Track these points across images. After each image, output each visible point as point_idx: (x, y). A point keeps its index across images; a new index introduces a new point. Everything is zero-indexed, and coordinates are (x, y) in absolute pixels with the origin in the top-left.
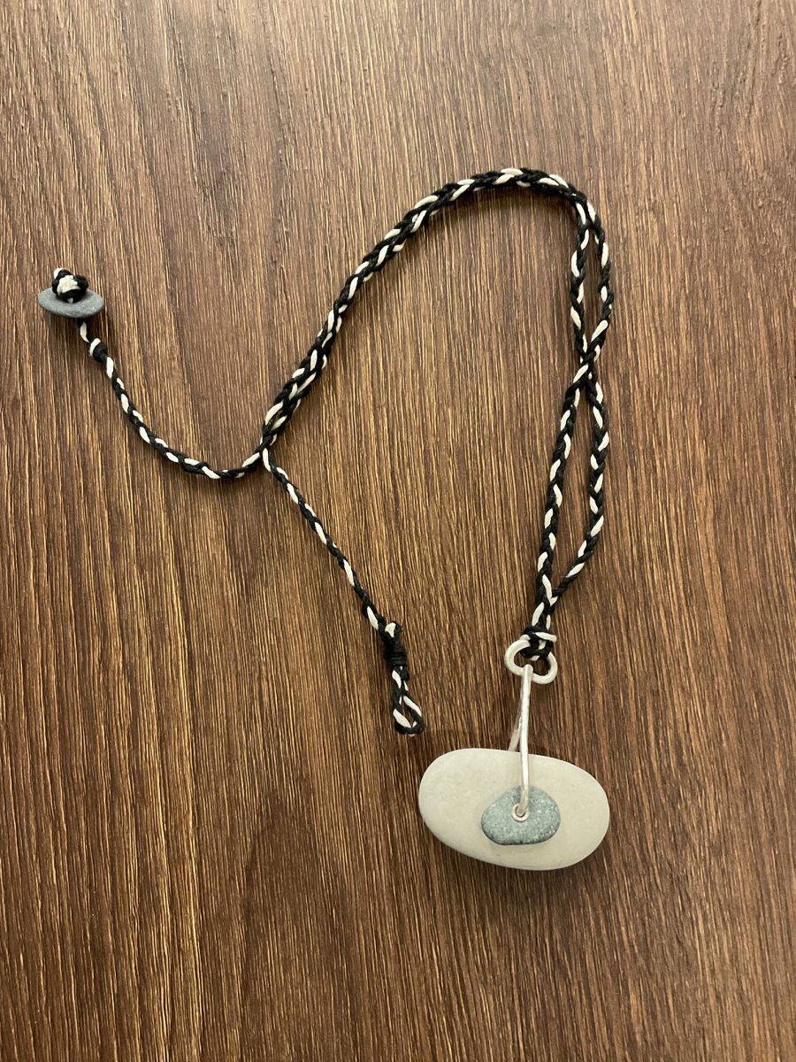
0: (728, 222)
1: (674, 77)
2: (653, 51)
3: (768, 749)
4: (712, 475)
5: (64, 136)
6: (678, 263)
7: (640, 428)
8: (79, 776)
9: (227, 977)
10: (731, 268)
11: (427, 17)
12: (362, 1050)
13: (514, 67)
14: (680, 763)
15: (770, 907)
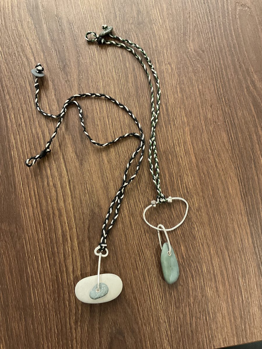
0: (187, 65)
1: (171, 32)
2: (166, 26)
3: (208, 186)
4: (189, 125)
5: (25, 59)
6: (176, 76)
7: (171, 115)
8: (45, 212)
9: (86, 255)
10: (189, 76)
11: (111, 23)
12: (120, 268)
13: (133, 33)
14: (187, 191)
15: (212, 222)
